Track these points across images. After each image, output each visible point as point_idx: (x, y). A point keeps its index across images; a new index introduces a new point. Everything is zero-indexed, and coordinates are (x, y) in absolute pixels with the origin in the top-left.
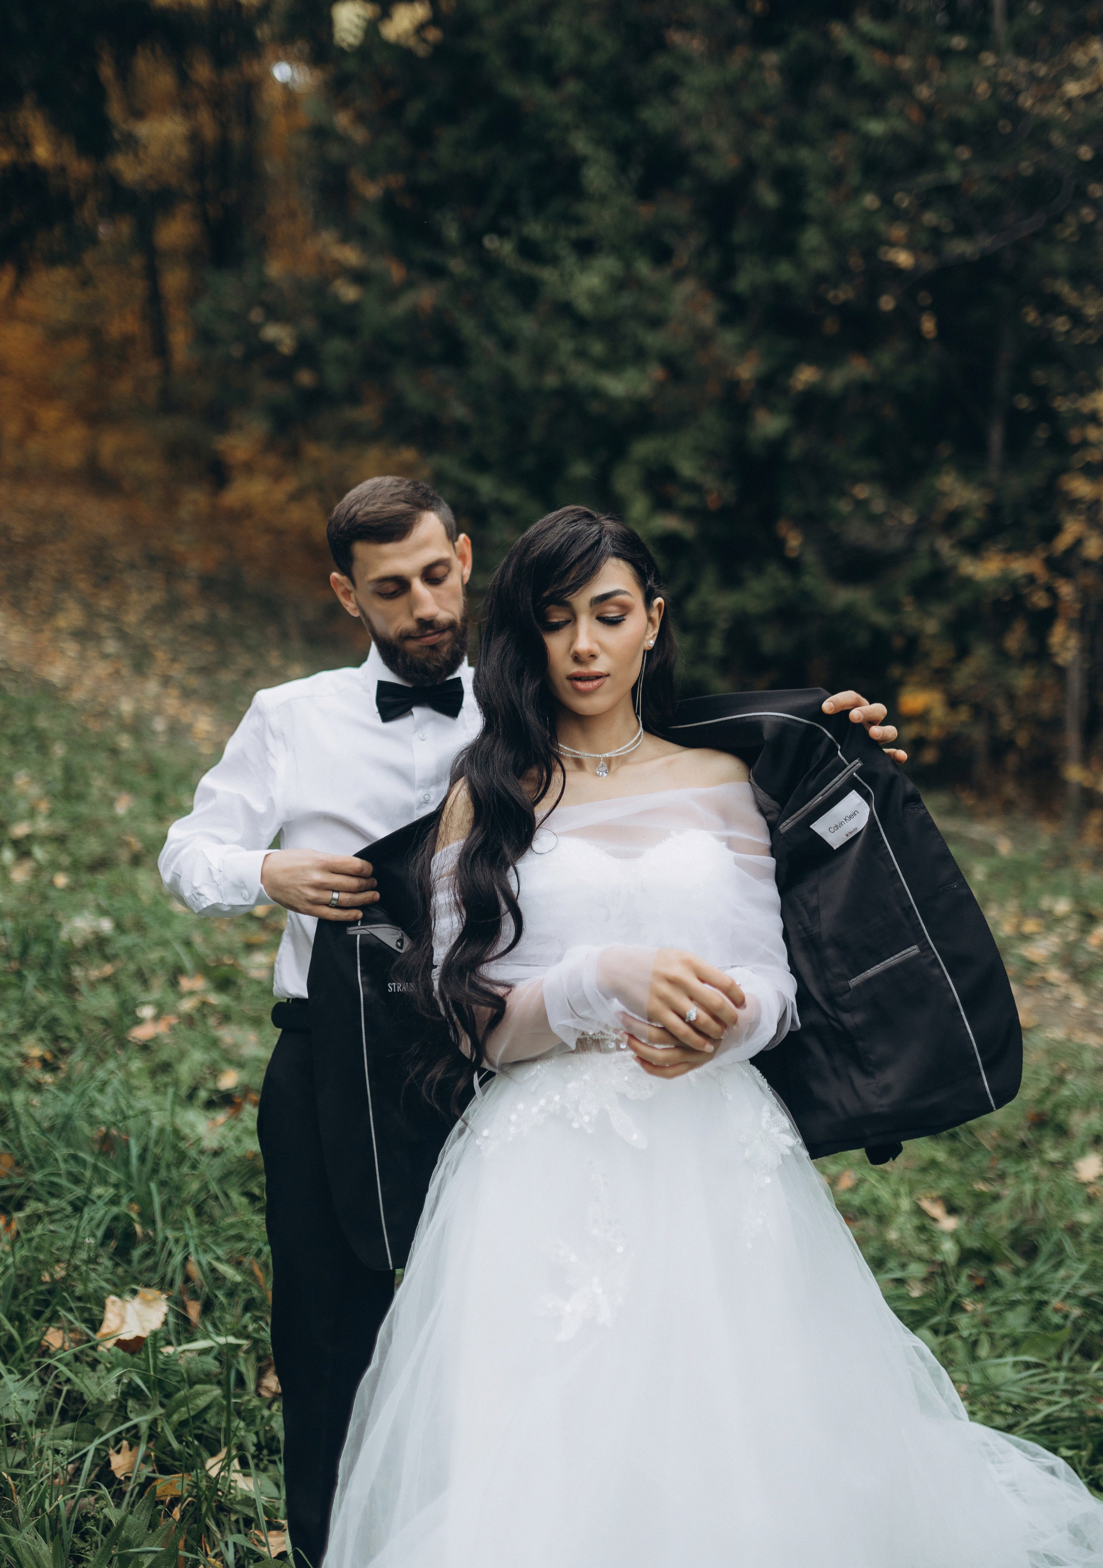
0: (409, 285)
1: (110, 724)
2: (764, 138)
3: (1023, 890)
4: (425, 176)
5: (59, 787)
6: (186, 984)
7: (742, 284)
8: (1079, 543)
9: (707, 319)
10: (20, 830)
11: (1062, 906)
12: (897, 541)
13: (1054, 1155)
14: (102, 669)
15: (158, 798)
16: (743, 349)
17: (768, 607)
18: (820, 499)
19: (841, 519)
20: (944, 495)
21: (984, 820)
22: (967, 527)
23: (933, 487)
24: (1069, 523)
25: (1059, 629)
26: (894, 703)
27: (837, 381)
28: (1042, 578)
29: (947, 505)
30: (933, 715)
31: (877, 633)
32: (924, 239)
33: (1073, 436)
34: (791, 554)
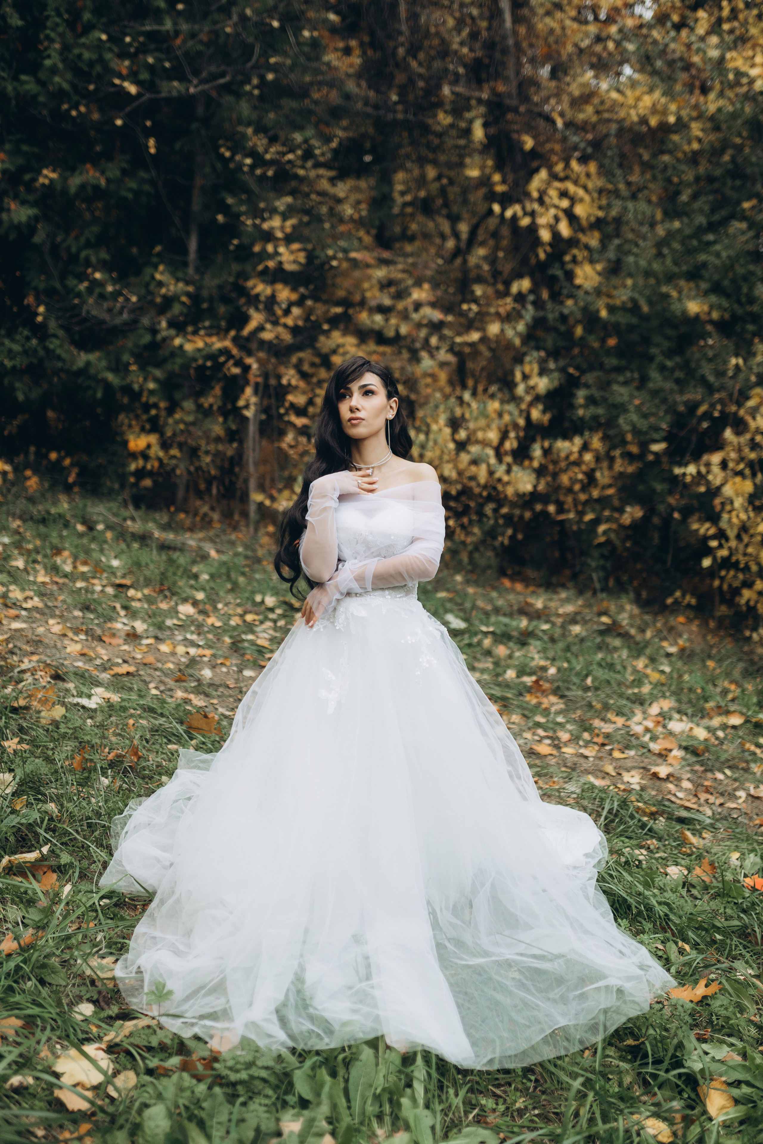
8: (261, 328)
12: (124, 317)
17: (20, 362)
18: (62, 278)
19: (79, 295)
20: (160, 284)
21: (191, 529)
22: (176, 309)
23: (153, 278)
24: (252, 312)
25: (249, 391)
26: (126, 443)
27: (75, 182)
28: (235, 351)
29: (163, 291)
30: (152, 452)
31: (108, 386)
32: (144, 76)
33: (257, 248)
34: (39, 319)
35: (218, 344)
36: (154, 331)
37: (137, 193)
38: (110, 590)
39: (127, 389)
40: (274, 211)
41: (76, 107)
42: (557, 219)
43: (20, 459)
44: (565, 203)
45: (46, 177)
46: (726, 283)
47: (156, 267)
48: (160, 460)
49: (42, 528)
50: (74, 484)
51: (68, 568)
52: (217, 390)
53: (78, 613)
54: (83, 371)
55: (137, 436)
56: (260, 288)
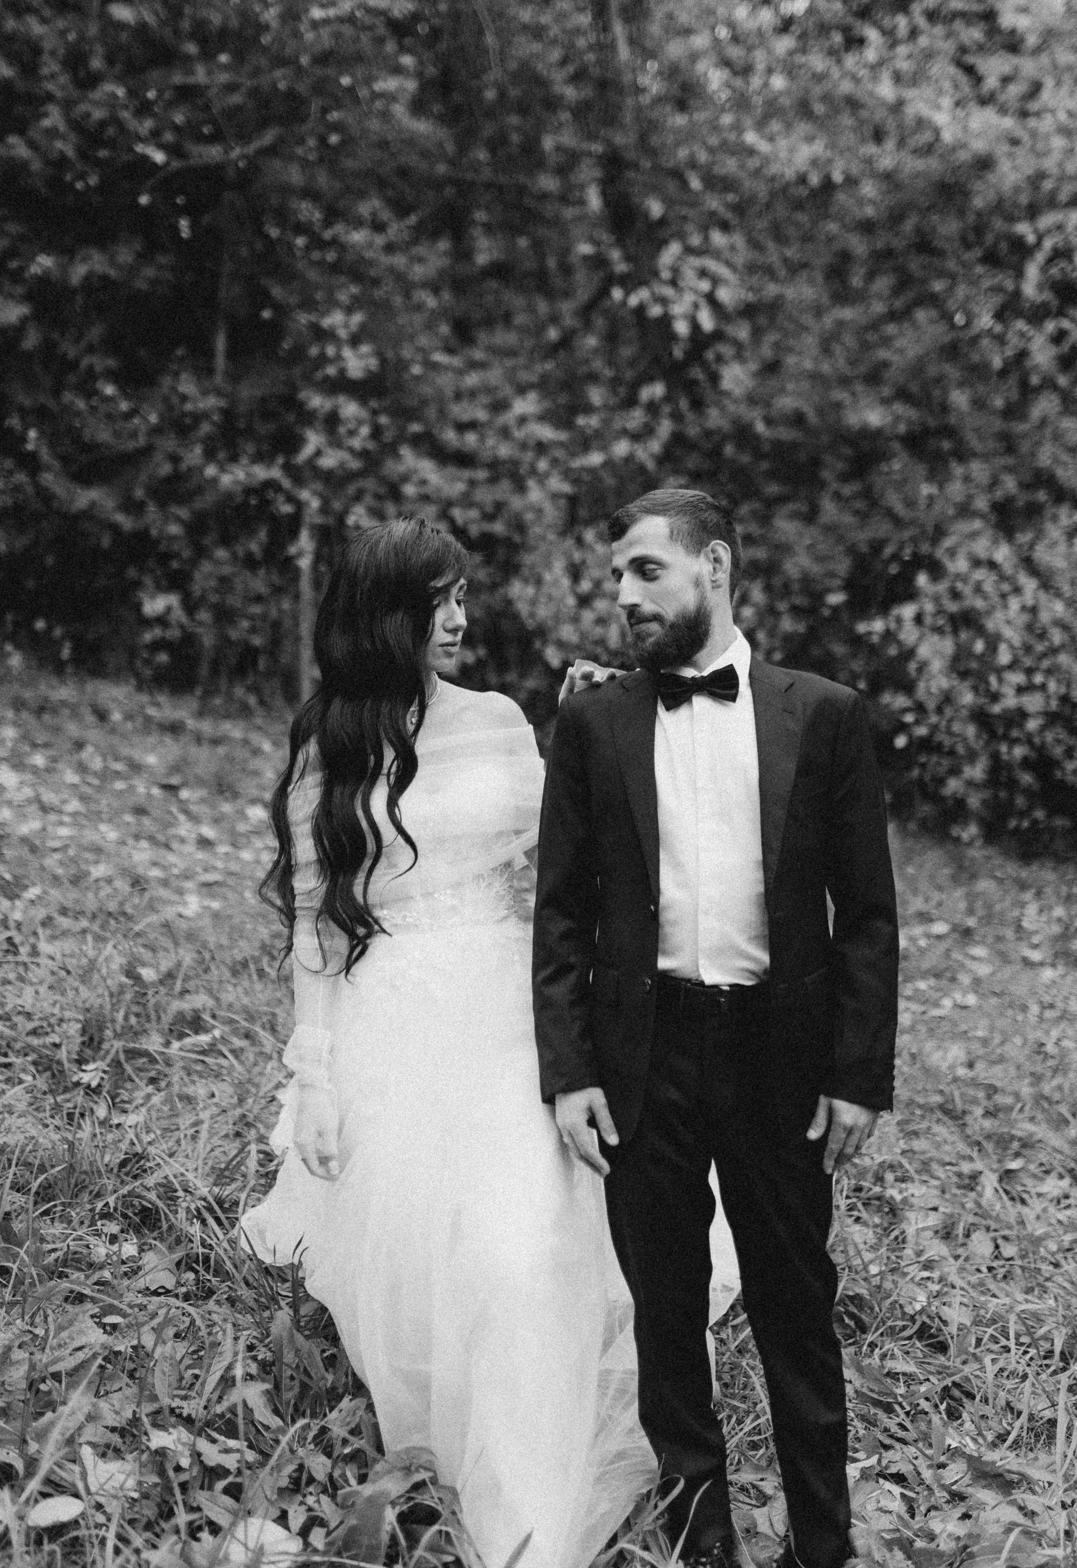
8: (318, 453)
12: (142, 441)
18: (57, 392)
19: (78, 414)
20: (184, 398)
22: (206, 428)
23: (173, 389)
24: (307, 432)
25: (304, 535)
26: (138, 606)
27: (79, 272)
28: (286, 483)
29: (189, 406)
30: (173, 618)
31: (117, 530)
32: (169, 137)
33: (314, 351)
34: (30, 447)
35: (261, 473)
36: (178, 460)
37: (153, 282)
39: (142, 536)
40: (334, 303)
41: (82, 176)
42: (696, 306)
44: (705, 286)
45: (39, 264)
46: (914, 388)
47: (176, 374)
48: (182, 627)
50: (69, 661)
52: (263, 534)
54: (89, 514)
55: (153, 597)
56: (317, 401)
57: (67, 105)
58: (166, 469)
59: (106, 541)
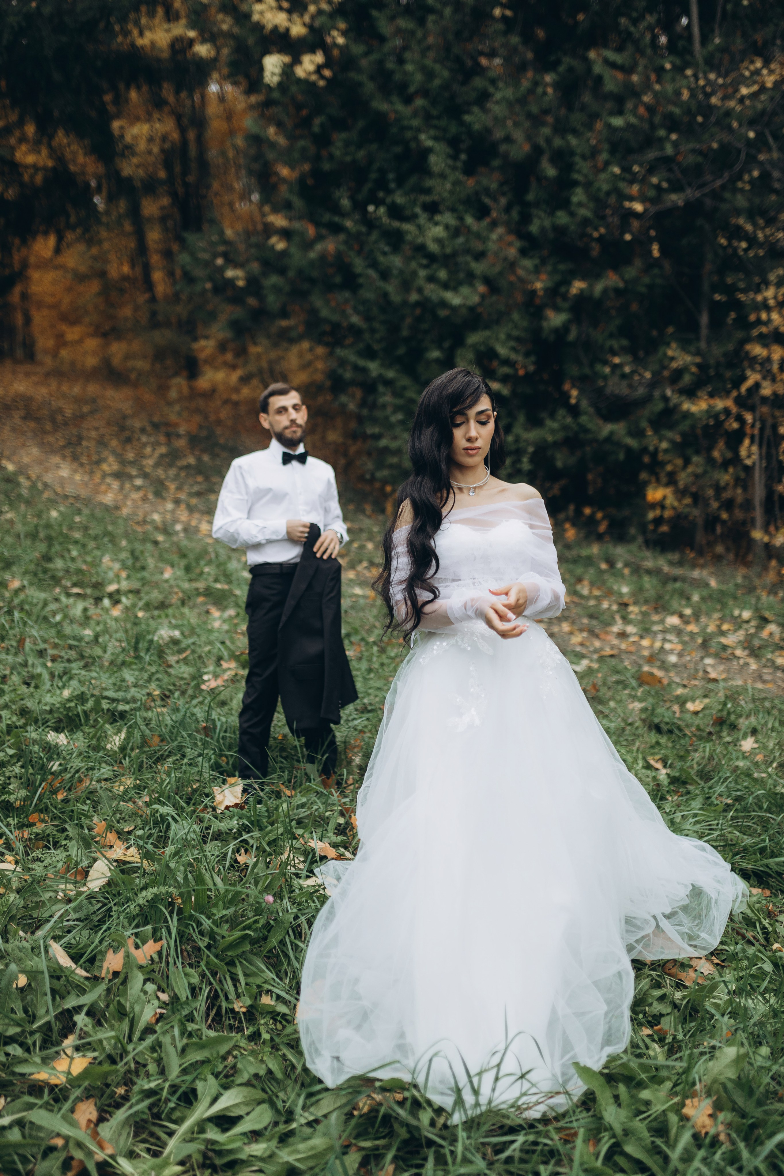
0: (320, 238)
1: (149, 527)
2: (546, 131)
3: (724, 605)
4: (327, 166)
5: (130, 562)
6: (225, 665)
7: (534, 228)
8: (757, 386)
9: (512, 252)
10: (112, 588)
11: (746, 615)
12: (641, 391)
13: (728, 739)
14: (136, 496)
15: (188, 569)
16: (537, 270)
17: (560, 436)
18: (592, 365)
19: (605, 378)
20: (672, 359)
21: (702, 567)
22: (687, 379)
23: (665, 354)
24: (748, 373)
25: (747, 442)
26: (644, 496)
27: (599, 288)
28: (734, 409)
29: (674, 365)
30: (668, 502)
31: (629, 450)
32: (651, 193)
33: (752, 318)
34: (573, 401)
35: (720, 404)
36: (665, 399)
37: (651, 287)
38: (615, 607)
39: (644, 450)
40: (767, 284)
41: (596, 229)
43: (562, 516)
45: (576, 287)
47: (668, 345)
48: (674, 508)
49: (571, 566)
50: (604, 533)
51: (585, 592)
52: (721, 444)
53: (585, 621)
54: (609, 439)
55: (656, 489)
56: (757, 350)
57: (588, 185)
58: (660, 406)
59: (621, 456)
